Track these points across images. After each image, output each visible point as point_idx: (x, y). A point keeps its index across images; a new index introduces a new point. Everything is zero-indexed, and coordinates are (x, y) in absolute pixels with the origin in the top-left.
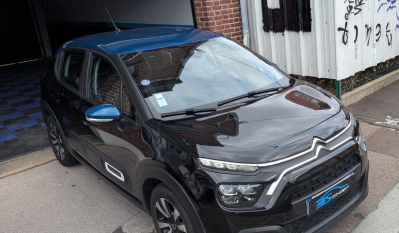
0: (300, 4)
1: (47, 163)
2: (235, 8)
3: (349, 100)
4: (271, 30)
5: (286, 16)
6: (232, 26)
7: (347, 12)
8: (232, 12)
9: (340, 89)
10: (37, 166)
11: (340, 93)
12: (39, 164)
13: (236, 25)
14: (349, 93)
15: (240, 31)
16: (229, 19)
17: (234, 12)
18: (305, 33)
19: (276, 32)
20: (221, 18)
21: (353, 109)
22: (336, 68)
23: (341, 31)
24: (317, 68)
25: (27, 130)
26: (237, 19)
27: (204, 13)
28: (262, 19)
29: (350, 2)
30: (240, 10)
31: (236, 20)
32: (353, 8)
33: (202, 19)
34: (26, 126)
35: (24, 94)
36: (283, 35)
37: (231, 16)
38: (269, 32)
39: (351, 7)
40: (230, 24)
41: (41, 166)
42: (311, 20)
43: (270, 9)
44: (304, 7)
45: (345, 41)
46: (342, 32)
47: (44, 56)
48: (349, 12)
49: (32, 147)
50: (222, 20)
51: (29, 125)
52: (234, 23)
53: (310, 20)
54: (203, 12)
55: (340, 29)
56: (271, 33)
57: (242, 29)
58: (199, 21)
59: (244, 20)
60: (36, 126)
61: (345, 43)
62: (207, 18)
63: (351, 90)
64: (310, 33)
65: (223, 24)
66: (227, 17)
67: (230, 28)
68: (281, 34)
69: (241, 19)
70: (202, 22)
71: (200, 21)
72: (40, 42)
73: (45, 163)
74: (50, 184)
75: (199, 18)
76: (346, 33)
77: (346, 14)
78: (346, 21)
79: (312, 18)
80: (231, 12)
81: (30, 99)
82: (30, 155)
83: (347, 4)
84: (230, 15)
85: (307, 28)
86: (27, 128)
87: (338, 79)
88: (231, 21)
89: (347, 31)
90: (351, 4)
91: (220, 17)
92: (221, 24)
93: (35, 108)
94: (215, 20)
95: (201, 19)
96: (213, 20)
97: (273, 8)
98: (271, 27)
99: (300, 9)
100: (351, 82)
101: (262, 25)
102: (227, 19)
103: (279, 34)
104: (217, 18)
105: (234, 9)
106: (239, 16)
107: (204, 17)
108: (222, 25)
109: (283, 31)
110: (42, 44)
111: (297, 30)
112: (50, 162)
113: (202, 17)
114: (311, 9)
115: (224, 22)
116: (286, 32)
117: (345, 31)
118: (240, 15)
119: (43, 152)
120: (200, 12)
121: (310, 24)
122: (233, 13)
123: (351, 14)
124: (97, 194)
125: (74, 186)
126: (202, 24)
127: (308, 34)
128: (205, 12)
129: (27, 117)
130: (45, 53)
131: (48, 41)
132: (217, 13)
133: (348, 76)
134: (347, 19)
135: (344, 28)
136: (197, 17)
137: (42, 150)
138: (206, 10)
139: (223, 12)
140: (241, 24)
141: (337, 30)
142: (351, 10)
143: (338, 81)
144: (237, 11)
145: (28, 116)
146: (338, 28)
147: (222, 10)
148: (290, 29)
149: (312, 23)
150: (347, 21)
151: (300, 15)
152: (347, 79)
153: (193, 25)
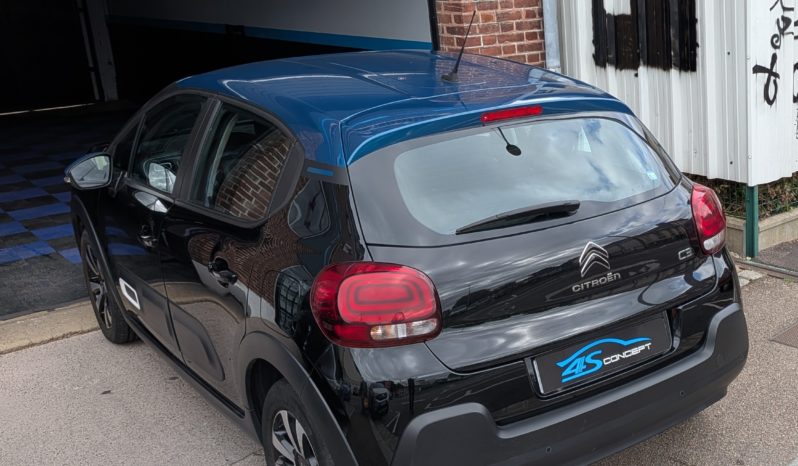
0: (674, 8)
1: (57, 339)
2: (531, 8)
3: (778, 231)
4: (611, 63)
5: (643, 33)
6: (521, 48)
7: (777, 32)
8: (523, 16)
9: (756, 207)
10: (33, 345)
11: (756, 215)
12: (38, 340)
13: (531, 48)
14: (778, 218)
15: (540, 62)
16: (515, 32)
17: (528, 16)
18: (683, 73)
19: (621, 70)
20: (495, 29)
21: (785, 254)
22: (747, 157)
23: (760, 74)
24: (706, 155)
25: (26, 264)
26: (535, 33)
27: (455, 16)
28: (592, 38)
29: (785, 9)
30: (541, 14)
31: (532, 36)
32: (792, 24)
33: (451, 30)
34: (25, 254)
35: (34, 182)
36: (636, 75)
37: (519, 26)
38: (605, 67)
39: (787, 21)
40: (515, 44)
41: (42, 346)
42: (697, 45)
43: (609, 15)
44: (681, 14)
45: (771, 97)
46: (764, 76)
47: (97, 97)
48: (782, 31)
49: (29, 303)
50: (496, 34)
51: (34, 254)
52: (526, 42)
53: (694, 45)
54: (453, 14)
55: (758, 69)
56: (610, 69)
57: (544, 56)
58: (444, 34)
59: (551, 37)
60: (48, 256)
61: (770, 102)
62: (462, 28)
63: (784, 210)
64: (693, 73)
65: (500, 42)
66: (511, 28)
67: (517, 53)
68: (633, 72)
69: (542, 35)
70: (450, 36)
71: (446, 34)
72: (91, 65)
73: (52, 340)
74: (54, 386)
75: (445, 26)
76: (773, 78)
77: (775, 36)
78: (773, 51)
79: (699, 41)
80: (520, 18)
81: (46, 194)
82: (19, 321)
83: (778, 12)
84: (517, 24)
85: (688, 63)
86: (26, 260)
87: (752, 183)
88: (520, 38)
89: (776, 75)
90: (788, 14)
91: (494, 27)
92: (494, 42)
93: (52, 217)
94: (481, 32)
95: (448, 28)
96: (475, 33)
97: (616, 14)
98: (610, 56)
99: (675, 18)
100: (784, 192)
101: (592, 49)
102: (509, 33)
103: (628, 74)
104: (484, 30)
105: (527, 12)
106: (539, 27)
107: (454, 24)
108: (497, 44)
109: (635, 67)
110: (96, 69)
111: (667, 67)
112: (63, 337)
113: (450, 25)
114: (696, 21)
115: (502, 39)
116: (642, 70)
117: (771, 73)
118: (540, 25)
119: (52, 314)
120: (447, 13)
121: (695, 55)
122: (524, 19)
123: (786, 37)
124: (157, 412)
125: (109, 392)
126: (449, 42)
127: (688, 76)
128: (458, 13)
129: (32, 235)
130: (101, 91)
131: (110, 63)
132: (487, 18)
133: (776, 178)
134: (775, 47)
135: (769, 67)
136: (440, 25)
137: (49, 310)
138: (460, 10)
139: (500, 17)
140: (541, 46)
141: (750, 70)
142: (786, 27)
143: (752, 188)
144: (534, 16)
145: (34, 232)
146: (753, 66)
147: (499, 10)
148: (652, 63)
149: (699, 51)
150: (777, 51)
151: (672, 32)
152: (774, 184)
153: (430, 41)
